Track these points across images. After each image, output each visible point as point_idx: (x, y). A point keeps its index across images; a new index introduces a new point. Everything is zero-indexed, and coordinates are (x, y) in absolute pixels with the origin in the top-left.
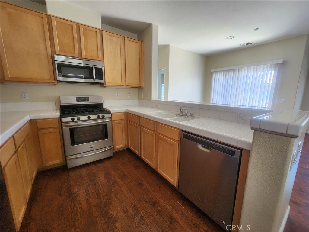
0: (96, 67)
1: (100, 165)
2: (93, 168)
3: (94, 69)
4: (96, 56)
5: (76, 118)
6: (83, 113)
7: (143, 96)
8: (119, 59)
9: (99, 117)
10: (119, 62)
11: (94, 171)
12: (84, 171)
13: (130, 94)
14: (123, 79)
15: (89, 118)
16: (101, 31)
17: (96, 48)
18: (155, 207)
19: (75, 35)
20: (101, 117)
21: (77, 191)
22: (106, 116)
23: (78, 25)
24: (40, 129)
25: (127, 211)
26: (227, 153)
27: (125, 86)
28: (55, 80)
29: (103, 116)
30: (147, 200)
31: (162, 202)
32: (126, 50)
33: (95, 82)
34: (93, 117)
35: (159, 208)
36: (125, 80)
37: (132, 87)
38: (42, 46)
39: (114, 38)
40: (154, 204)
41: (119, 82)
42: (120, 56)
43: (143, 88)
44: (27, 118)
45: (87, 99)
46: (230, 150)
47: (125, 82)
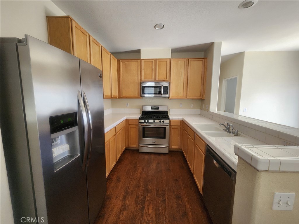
0: (164, 86)
1: (158, 157)
2: (153, 157)
3: (162, 87)
4: (165, 78)
5: (146, 121)
6: (151, 118)
7: (203, 107)
8: (182, 77)
9: (160, 121)
10: (182, 80)
11: (152, 159)
12: (147, 157)
13: (192, 105)
14: (184, 93)
15: (154, 121)
16: (170, 59)
17: (166, 73)
18: (178, 200)
19: (154, 67)
20: (162, 122)
21: (139, 167)
22: (166, 121)
23: (156, 60)
24: (130, 125)
25: (158, 191)
26: (227, 172)
27: (186, 98)
28: (140, 96)
29: (163, 121)
30: (175, 193)
31: (186, 200)
32: (189, 69)
33: (162, 96)
34: (157, 121)
35: (180, 202)
36: (186, 93)
37: (193, 99)
38: (136, 78)
39: (180, 62)
40: (179, 197)
41: (181, 95)
42: (183, 75)
43: (204, 99)
44: (125, 118)
45: (158, 108)
46: (229, 171)
47: (186, 95)
